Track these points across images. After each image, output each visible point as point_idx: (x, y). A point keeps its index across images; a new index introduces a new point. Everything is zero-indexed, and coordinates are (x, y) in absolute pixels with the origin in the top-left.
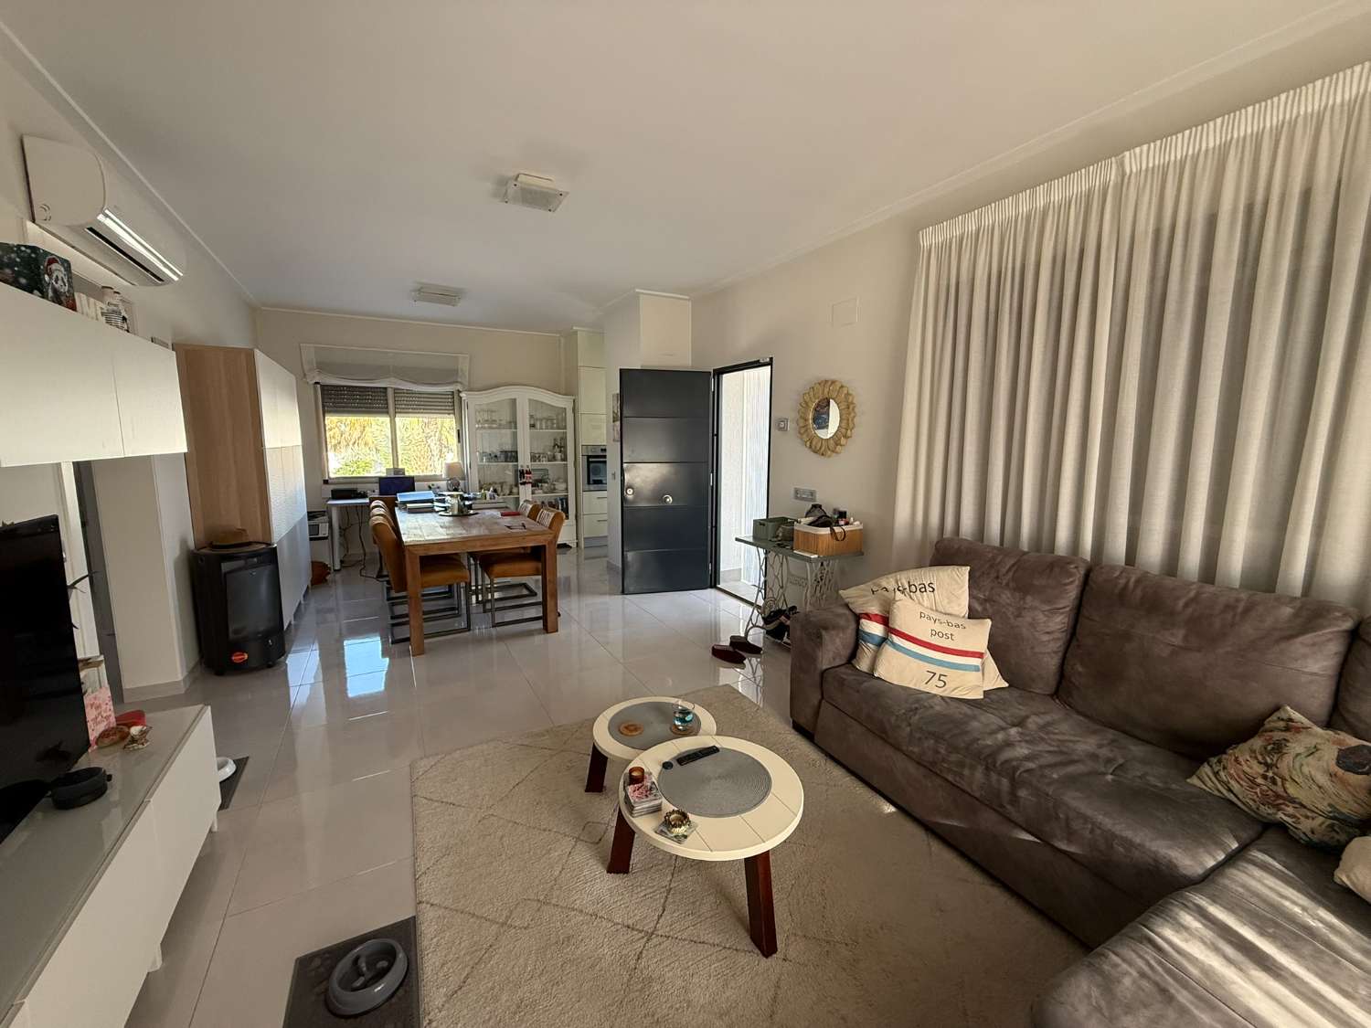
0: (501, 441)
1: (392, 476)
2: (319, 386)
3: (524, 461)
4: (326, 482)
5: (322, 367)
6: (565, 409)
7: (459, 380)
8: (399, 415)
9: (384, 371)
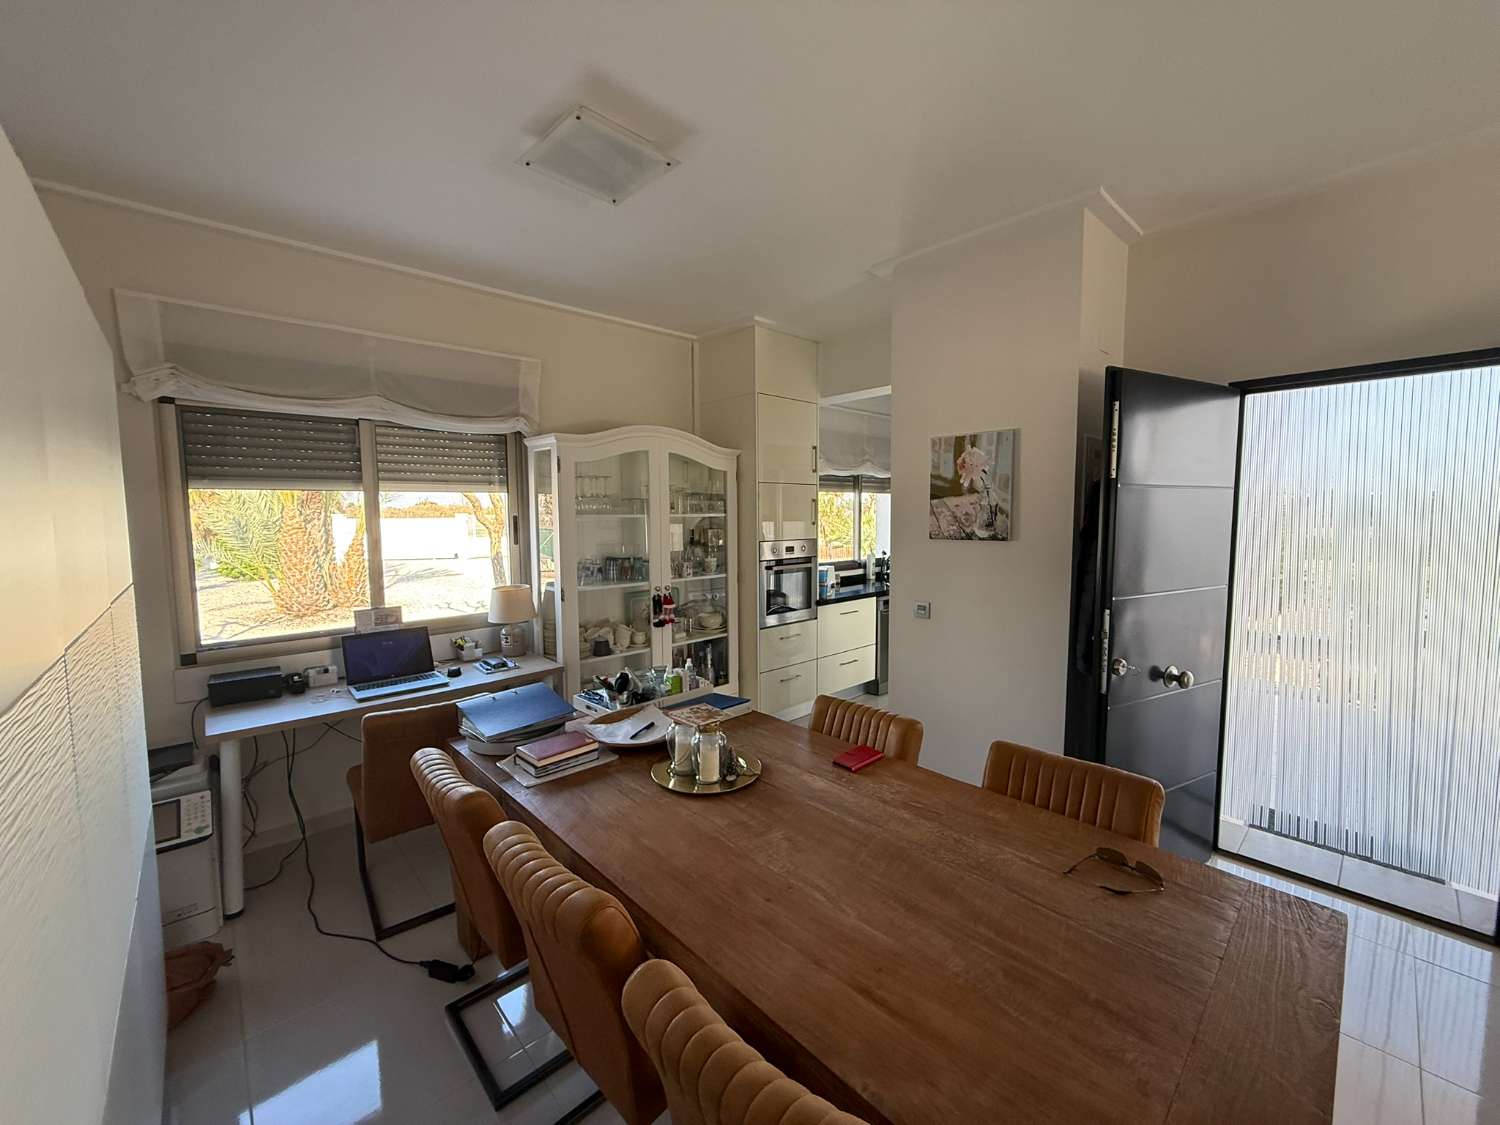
0: (603, 537)
1: (371, 628)
2: (170, 409)
3: (661, 578)
4: (188, 661)
5: (182, 357)
6: (725, 473)
7: (522, 410)
8: (389, 484)
9: (357, 382)
